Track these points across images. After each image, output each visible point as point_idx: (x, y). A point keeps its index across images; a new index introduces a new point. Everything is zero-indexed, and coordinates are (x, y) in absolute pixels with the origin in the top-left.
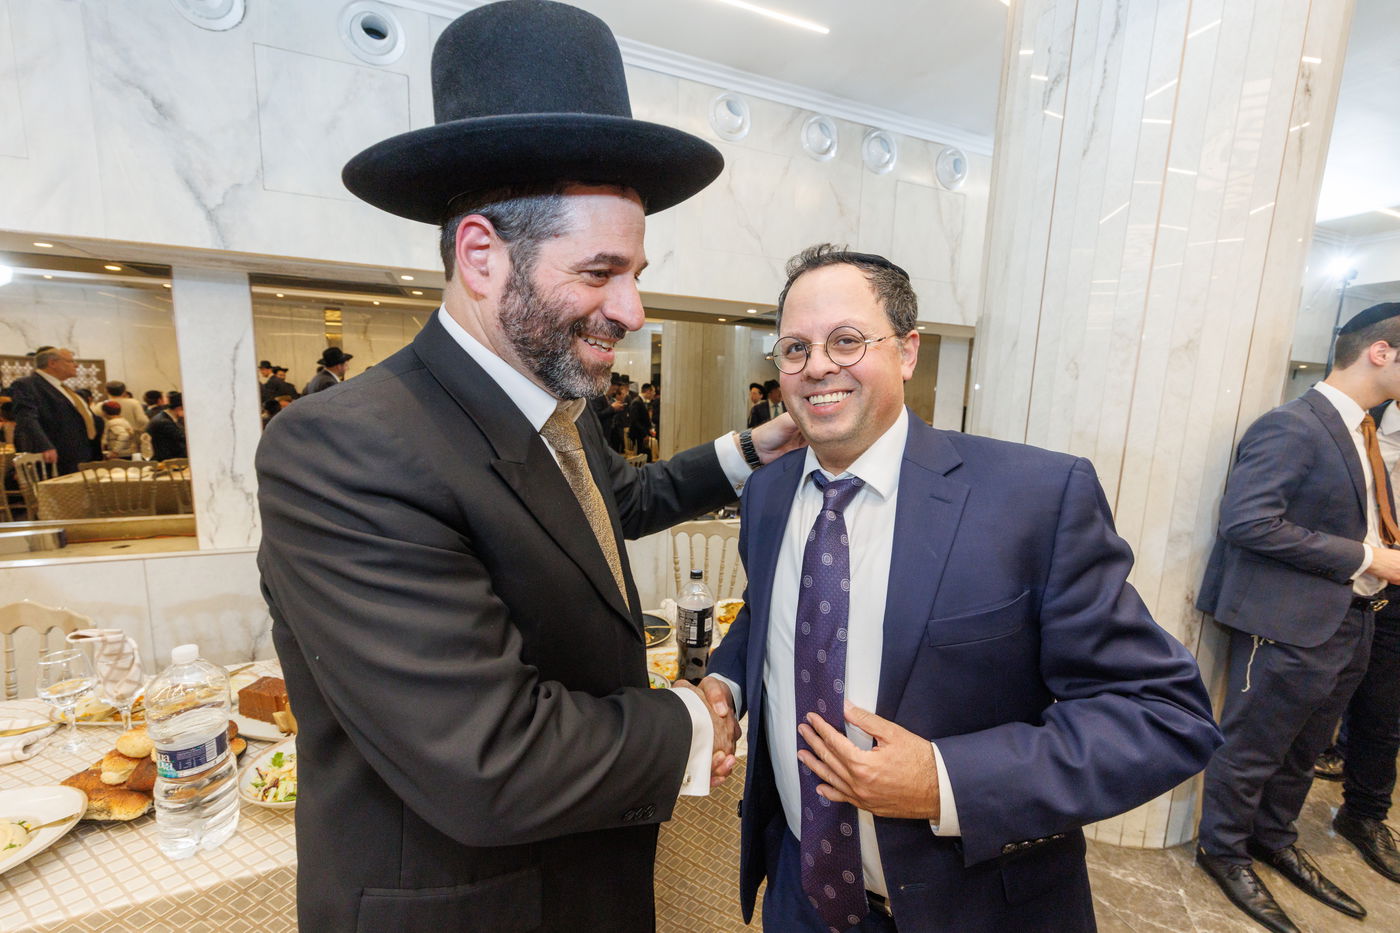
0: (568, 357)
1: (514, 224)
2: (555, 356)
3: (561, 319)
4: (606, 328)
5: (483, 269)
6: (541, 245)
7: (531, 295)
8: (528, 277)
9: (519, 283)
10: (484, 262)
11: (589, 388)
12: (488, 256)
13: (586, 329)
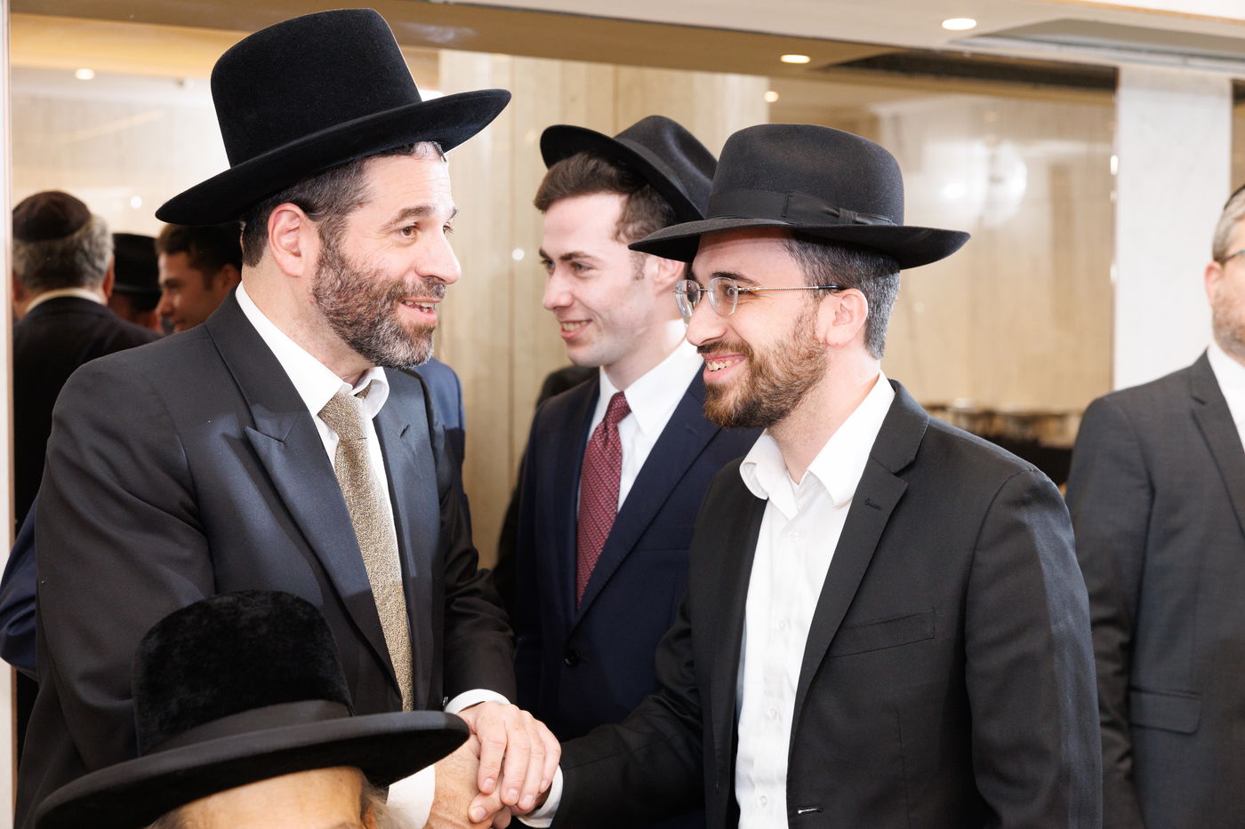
0: (386, 324)
1: (321, 203)
2: (373, 325)
3: (376, 287)
4: (424, 288)
5: (295, 250)
6: (347, 217)
7: (343, 268)
8: (338, 251)
9: (330, 258)
10: (296, 244)
11: (409, 354)
12: (298, 238)
13: (405, 294)
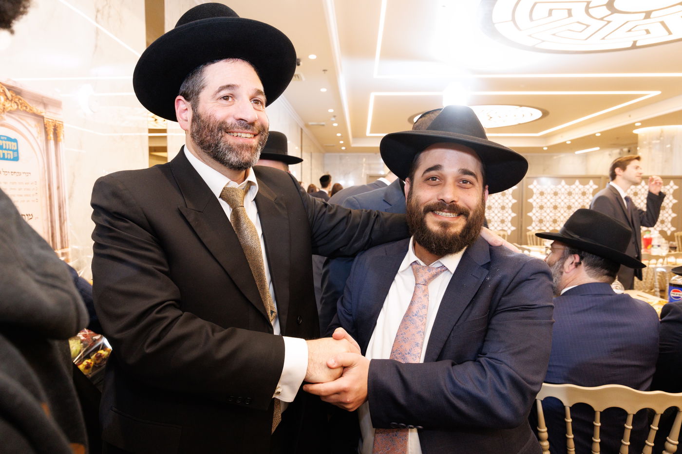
4: (238, 125)
6: (199, 96)
7: (199, 120)
8: (197, 113)
9: (195, 117)
11: (237, 159)
13: (228, 128)
